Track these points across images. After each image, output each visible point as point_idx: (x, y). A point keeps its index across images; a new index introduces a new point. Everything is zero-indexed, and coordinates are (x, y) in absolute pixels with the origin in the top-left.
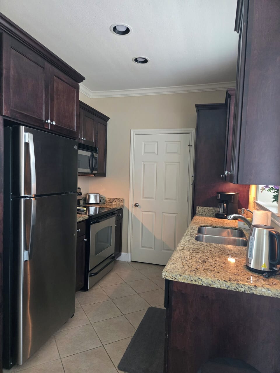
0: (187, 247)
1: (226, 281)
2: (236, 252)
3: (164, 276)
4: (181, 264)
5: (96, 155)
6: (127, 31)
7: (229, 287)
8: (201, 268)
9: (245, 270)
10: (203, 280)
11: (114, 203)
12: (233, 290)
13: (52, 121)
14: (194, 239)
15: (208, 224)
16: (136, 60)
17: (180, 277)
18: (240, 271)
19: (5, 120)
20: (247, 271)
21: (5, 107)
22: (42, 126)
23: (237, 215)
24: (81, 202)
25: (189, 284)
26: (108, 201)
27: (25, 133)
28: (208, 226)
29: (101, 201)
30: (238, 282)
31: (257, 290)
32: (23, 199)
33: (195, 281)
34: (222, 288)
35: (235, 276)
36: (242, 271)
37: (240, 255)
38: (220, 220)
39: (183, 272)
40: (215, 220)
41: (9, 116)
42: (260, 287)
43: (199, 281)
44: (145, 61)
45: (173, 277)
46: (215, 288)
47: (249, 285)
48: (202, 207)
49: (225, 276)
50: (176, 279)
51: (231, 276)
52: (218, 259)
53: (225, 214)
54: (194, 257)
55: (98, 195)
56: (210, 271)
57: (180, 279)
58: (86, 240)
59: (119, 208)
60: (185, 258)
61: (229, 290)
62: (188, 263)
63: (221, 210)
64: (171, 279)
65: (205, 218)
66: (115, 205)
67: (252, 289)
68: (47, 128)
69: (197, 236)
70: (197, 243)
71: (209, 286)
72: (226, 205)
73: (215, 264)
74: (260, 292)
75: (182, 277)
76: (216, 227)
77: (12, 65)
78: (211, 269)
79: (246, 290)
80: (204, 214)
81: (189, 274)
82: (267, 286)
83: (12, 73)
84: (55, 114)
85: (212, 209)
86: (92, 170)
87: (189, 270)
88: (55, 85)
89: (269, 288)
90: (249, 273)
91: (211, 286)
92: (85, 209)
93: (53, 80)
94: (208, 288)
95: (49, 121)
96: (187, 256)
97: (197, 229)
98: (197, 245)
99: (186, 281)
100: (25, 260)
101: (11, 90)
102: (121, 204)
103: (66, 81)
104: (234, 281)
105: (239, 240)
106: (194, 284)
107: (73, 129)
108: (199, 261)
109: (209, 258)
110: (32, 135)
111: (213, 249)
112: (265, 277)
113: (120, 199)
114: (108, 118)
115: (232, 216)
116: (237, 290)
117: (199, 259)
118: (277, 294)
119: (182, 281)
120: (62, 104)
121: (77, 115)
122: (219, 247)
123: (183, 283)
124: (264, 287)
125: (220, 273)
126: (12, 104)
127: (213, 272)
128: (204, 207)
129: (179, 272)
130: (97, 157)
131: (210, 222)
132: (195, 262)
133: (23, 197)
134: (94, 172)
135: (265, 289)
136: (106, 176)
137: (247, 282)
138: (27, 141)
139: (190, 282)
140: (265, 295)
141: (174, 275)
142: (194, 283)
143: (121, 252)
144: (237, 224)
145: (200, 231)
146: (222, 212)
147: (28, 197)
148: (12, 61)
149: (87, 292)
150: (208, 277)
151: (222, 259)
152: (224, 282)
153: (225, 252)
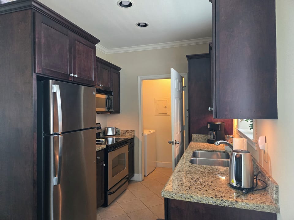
0: (182, 170)
1: (213, 198)
2: (222, 172)
3: (163, 195)
4: (177, 184)
5: (111, 97)
6: (130, 5)
7: (215, 203)
8: (193, 187)
9: (229, 188)
10: (194, 198)
11: (127, 134)
12: (219, 205)
13: (74, 74)
14: (188, 162)
15: (201, 149)
16: (139, 25)
17: (175, 196)
18: (224, 189)
19: (37, 76)
20: (230, 188)
21: (37, 66)
22: (67, 79)
23: (222, 141)
24: (101, 135)
25: (183, 201)
26: (123, 133)
27: (53, 85)
28: (201, 150)
29: (117, 132)
30: (223, 199)
31: (238, 204)
32: (52, 136)
33: (188, 198)
34: (210, 203)
35: (220, 193)
36: (226, 188)
37: (225, 174)
38: (211, 145)
39: (178, 191)
40: (207, 145)
41: (41, 73)
42: (240, 201)
43: (191, 199)
44: (146, 25)
45: (170, 196)
46: (204, 204)
47: (231, 200)
48: (196, 135)
49: (212, 193)
50: (172, 197)
51: (217, 194)
52: (207, 179)
53: (214, 140)
54: (187, 177)
55: (114, 128)
56: (200, 190)
57: (176, 197)
58: (105, 165)
59: (131, 138)
60: (180, 179)
61: (215, 205)
62: (182, 183)
63: (211, 137)
64: (169, 198)
65: (199, 143)
66: (128, 136)
67: (234, 204)
68: (71, 80)
69: (192, 159)
70: (191, 165)
71: (199, 202)
72: (215, 132)
73: (205, 183)
74: (241, 206)
75: (177, 196)
76: (207, 151)
77: (42, 35)
78: (201, 188)
79: (229, 205)
80: (198, 140)
81: (183, 192)
82: (246, 201)
83: (43, 41)
84: (77, 69)
85: (204, 136)
86: (109, 108)
87: (183, 190)
88: (77, 47)
89: (247, 202)
90: (232, 190)
91: (201, 202)
92: (104, 140)
93: (75, 44)
94: (198, 204)
95: (72, 75)
96: (182, 177)
97: (192, 154)
98: (191, 167)
99: (180, 199)
100: (54, 184)
101: (42, 54)
102: (133, 134)
103: (85, 43)
104: (219, 197)
105: (226, 161)
106: (187, 202)
107: (92, 79)
108: (192, 181)
109: (199, 178)
110: (59, 86)
111: (203, 171)
112: (245, 193)
113: (131, 130)
114: (120, 69)
115: (219, 142)
116: (222, 205)
117: (192, 179)
118: (254, 207)
119: (178, 199)
120: (82, 61)
121: (95, 69)
122: (209, 169)
123: (179, 200)
124: (243, 202)
125: (208, 191)
126: (43, 64)
127: (202, 190)
128: (198, 135)
129: (175, 191)
130: (112, 99)
131: (202, 147)
132: (188, 183)
133: (52, 135)
134: (110, 110)
135: (244, 203)
136: (120, 113)
137: (230, 198)
138: (55, 91)
139: (184, 200)
140: (244, 208)
141: (171, 194)
142: (187, 200)
143: (134, 173)
144: (224, 147)
145: (194, 155)
146: (212, 138)
147: (56, 134)
148: (42, 32)
149: (107, 208)
150: (198, 195)
151: (210, 178)
152: (211, 198)
153: (213, 172)
